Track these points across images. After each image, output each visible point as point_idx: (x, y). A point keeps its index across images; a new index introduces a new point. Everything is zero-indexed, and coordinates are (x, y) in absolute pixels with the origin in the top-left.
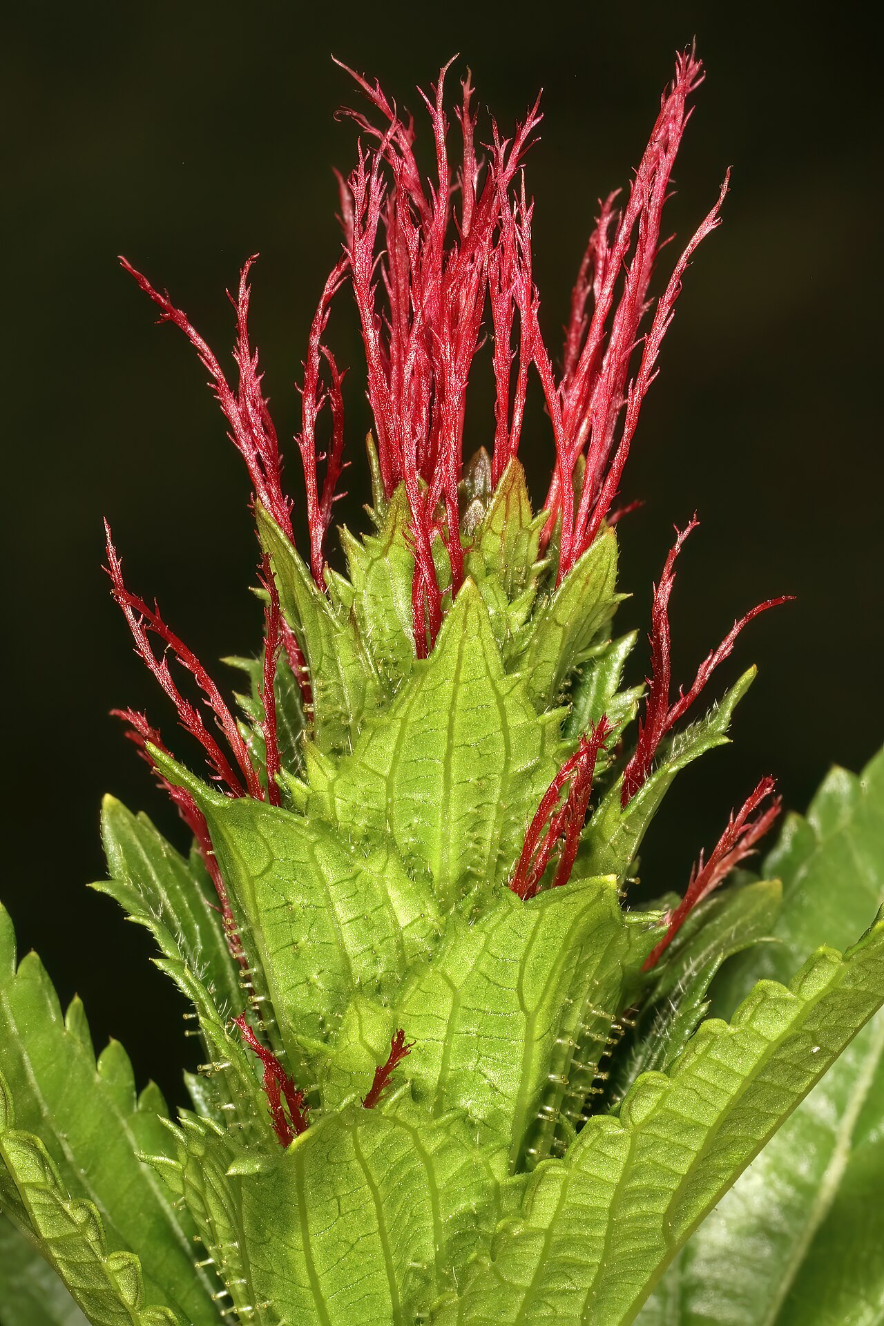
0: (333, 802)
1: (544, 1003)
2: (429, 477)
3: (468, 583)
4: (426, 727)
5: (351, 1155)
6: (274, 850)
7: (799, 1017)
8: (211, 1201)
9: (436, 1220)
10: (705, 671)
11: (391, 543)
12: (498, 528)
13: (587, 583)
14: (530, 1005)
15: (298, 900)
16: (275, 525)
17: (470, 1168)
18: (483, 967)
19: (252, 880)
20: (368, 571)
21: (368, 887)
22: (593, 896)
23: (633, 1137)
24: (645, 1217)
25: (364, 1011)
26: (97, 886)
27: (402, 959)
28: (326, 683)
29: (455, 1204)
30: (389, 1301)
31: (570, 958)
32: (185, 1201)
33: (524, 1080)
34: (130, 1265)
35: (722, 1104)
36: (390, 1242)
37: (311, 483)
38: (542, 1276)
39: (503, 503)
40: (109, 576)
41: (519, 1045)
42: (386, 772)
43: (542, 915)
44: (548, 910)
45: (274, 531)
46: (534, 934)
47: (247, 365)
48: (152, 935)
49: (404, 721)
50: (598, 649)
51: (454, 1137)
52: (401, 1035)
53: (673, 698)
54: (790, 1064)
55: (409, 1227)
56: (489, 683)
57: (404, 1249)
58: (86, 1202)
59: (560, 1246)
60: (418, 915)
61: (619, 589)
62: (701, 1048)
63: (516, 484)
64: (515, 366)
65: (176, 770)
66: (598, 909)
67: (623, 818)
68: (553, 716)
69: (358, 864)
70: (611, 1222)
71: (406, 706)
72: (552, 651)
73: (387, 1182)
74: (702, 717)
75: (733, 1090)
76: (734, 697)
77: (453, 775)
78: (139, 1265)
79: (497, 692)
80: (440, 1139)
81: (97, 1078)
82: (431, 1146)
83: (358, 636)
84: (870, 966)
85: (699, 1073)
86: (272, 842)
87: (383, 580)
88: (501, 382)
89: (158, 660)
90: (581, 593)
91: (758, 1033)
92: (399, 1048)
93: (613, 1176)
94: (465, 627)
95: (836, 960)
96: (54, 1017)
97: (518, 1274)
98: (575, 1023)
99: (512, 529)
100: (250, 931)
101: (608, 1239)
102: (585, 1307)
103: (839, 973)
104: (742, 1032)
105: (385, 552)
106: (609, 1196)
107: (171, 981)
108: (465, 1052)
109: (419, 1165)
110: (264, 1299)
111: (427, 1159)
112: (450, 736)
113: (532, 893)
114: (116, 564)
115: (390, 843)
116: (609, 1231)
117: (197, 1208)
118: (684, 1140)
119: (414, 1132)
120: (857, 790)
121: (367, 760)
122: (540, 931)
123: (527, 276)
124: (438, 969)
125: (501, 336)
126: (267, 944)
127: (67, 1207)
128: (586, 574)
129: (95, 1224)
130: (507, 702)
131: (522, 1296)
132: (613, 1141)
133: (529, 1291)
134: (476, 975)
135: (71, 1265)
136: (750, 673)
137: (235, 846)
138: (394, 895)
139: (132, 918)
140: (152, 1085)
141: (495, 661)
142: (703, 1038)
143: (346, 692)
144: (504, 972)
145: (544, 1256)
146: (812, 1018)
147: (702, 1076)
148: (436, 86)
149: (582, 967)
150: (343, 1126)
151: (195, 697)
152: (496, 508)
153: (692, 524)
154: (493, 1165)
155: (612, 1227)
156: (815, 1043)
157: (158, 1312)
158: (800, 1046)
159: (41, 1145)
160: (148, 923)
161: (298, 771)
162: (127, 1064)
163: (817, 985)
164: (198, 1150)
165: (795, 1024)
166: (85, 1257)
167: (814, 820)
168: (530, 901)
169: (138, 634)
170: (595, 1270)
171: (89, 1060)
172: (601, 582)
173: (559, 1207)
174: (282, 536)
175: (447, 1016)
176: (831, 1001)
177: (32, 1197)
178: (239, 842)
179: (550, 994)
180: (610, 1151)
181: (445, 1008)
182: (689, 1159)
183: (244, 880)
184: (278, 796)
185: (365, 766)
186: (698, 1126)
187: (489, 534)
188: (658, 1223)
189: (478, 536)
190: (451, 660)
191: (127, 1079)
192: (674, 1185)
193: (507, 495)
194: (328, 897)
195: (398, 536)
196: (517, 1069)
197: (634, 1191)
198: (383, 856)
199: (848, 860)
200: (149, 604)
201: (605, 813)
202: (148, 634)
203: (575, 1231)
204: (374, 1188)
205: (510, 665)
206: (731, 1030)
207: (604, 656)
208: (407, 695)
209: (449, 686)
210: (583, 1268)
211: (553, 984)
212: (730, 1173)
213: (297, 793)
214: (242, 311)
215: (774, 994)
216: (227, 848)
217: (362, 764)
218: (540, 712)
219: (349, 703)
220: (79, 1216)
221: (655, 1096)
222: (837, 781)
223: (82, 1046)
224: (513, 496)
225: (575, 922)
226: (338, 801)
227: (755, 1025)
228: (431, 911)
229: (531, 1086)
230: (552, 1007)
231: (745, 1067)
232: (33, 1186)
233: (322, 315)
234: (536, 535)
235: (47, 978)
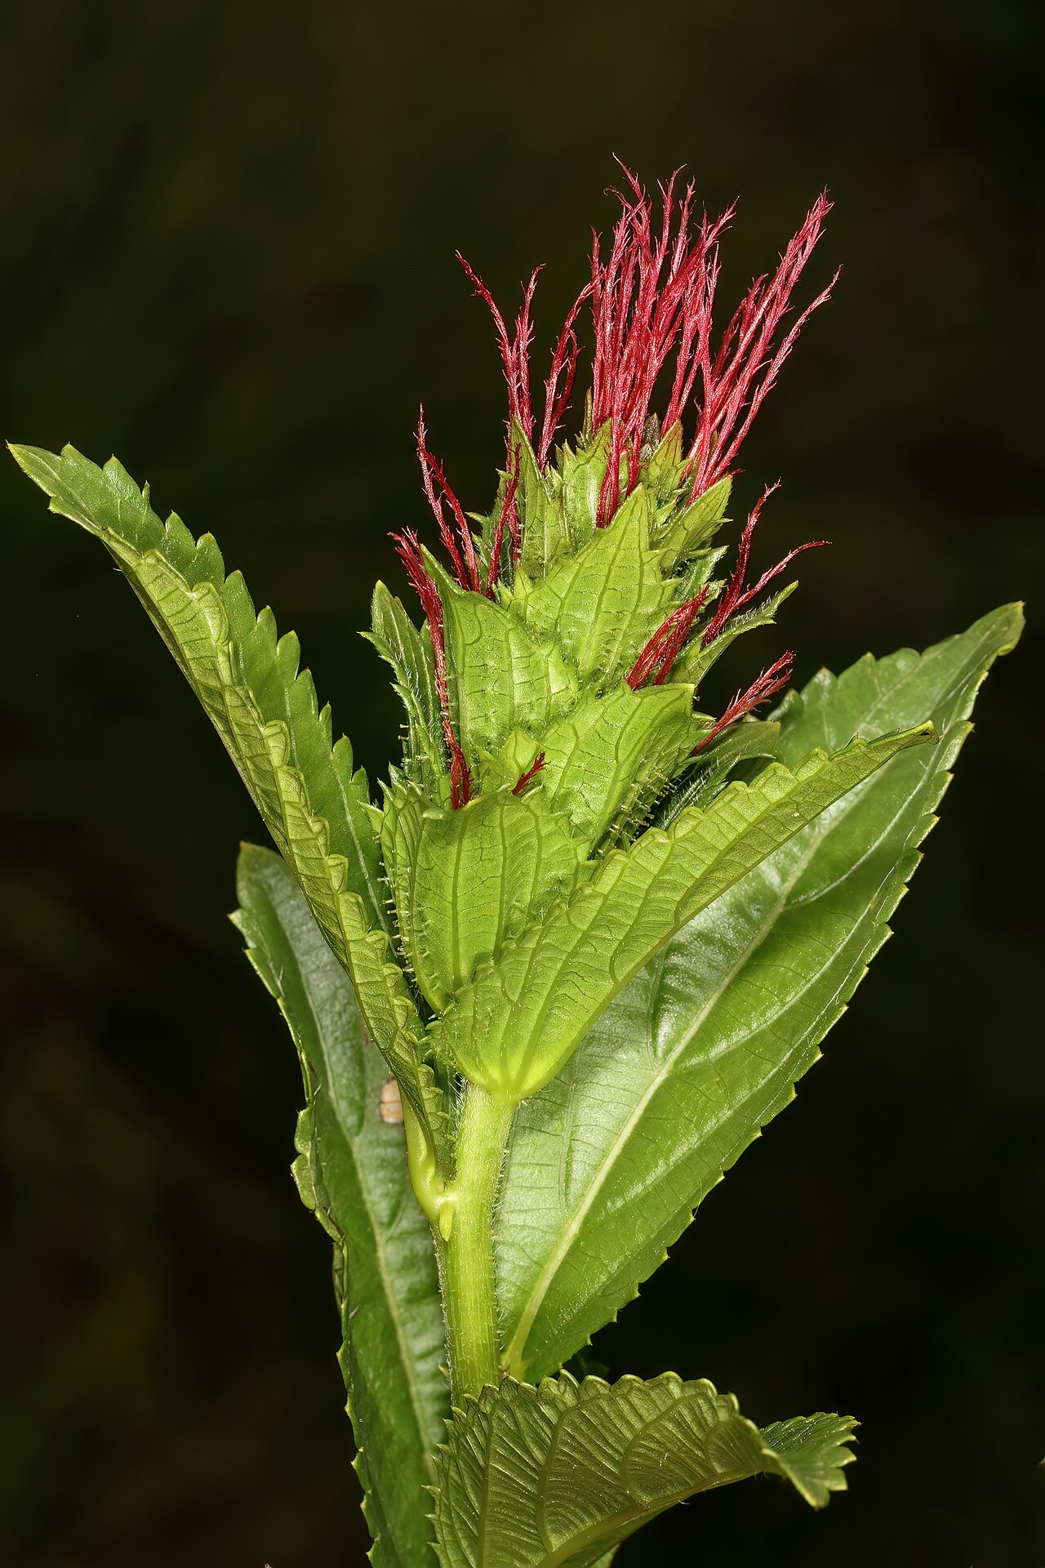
0: (526, 608)
1: (630, 758)
2: (626, 419)
3: (640, 488)
4: (594, 572)
5: (496, 823)
6: (484, 629)
7: (792, 791)
8: (398, 839)
9: (536, 878)
10: (764, 579)
11: (593, 456)
12: (659, 461)
13: (708, 506)
14: (621, 758)
15: (491, 663)
16: (523, 432)
17: (564, 850)
18: (598, 728)
19: (465, 646)
20: (574, 472)
21: (538, 663)
22: (677, 696)
23: (673, 846)
24: (667, 901)
25: (519, 738)
26: (363, 634)
27: (548, 714)
28: (534, 535)
29: (549, 871)
30: (496, 923)
31: (652, 734)
32: (380, 838)
33: (607, 803)
34: (341, 863)
35: (732, 837)
36: (506, 885)
37: (549, 410)
38: (594, 926)
39: (666, 446)
40: (417, 440)
41: (609, 781)
42: (563, 595)
43: (642, 702)
44: (646, 700)
45: (522, 435)
46: (634, 713)
47: (524, 331)
48: (393, 669)
49: (581, 565)
50: (702, 552)
51: (560, 827)
52: (543, 755)
53: (743, 591)
54: (779, 821)
55: (519, 878)
56: (638, 552)
57: (512, 893)
58: (322, 819)
59: (611, 908)
60: (564, 687)
61: (725, 515)
62: (728, 797)
63: (676, 437)
64: (690, 363)
65: (436, 566)
66: (677, 705)
67: (700, 656)
68: (672, 582)
69: (534, 648)
70: (645, 898)
71: (583, 556)
72: (677, 545)
73: (513, 846)
74: (758, 606)
75: (741, 830)
76: (781, 597)
77: (603, 606)
78: (347, 865)
79: (641, 560)
80: (551, 827)
81: (331, 757)
82: (544, 831)
83: (562, 508)
84: (843, 767)
85: (722, 814)
86: (484, 625)
87: (583, 479)
88: (680, 371)
89: (436, 498)
90: (703, 512)
91: (765, 796)
92: (539, 764)
93: (655, 870)
94: (631, 515)
95: (824, 759)
96: (313, 712)
97: (581, 921)
98: (644, 776)
99: (668, 465)
100: (456, 679)
101: (640, 910)
102: (615, 951)
103: (823, 768)
104: (755, 793)
105: (588, 461)
106: (649, 881)
107: (400, 699)
108: (575, 778)
109: (534, 840)
110: (419, 905)
111: (540, 838)
112: (607, 581)
113: (638, 687)
114: (423, 434)
115: (558, 639)
116: (643, 905)
117: (387, 843)
118: (703, 856)
119: (537, 818)
120: (834, 685)
121: (552, 585)
122: (638, 712)
123: (709, 309)
124: (571, 722)
125: (686, 342)
126: (464, 689)
127: (310, 821)
128: (708, 501)
129: (326, 834)
130: (646, 568)
131: (579, 936)
132: (660, 846)
133: (584, 933)
134: (593, 731)
135: (303, 858)
136: (794, 585)
137: (459, 622)
138: (552, 671)
139: (383, 657)
140: (362, 769)
141: (645, 541)
142: (730, 792)
143: (546, 542)
144: (610, 734)
145: (599, 912)
146: (801, 793)
147: (724, 817)
148: (669, 181)
149: (657, 741)
150: (497, 803)
151: (454, 526)
152: (661, 449)
153: (776, 486)
154: (579, 851)
155: (646, 902)
156: (798, 811)
157: (353, 897)
158: (788, 810)
159: (302, 778)
160: (391, 661)
161: (509, 584)
162: (351, 751)
163: (807, 773)
164: (399, 804)
165: (788, 794)
166: (314, 854)
167: (804, 697)
168: (637, 692)
169: (426, 479)
170: (627, 929)
171: (328, 744)
172: (715, 508)
173: (617, 882)
174: (526, 438)
175: (569, 754)
176: (814, 784)
177: (288, 811)
178: (463, 620)
179: (635, 753)
180: (656, 852)
181: (569, 747)
182: (704, 868)
183: (460, 645)
184: (491, 596)
185: (551, 589)
186: (714, 848)
187: (654, 463)
188: (673, 907)
189: (647, 461)
190: (619, 532)
191: (348, 761)
192: (689, 884)
193: (669, 443)
194: (510, 666)
195: (600, 452)
196: (604, 797)
197: (664, 882)
198: (551, 646)
199: (820, 726)
200: (437, 461)
201: (690, 650)
202: (433, 481)
203: (621, 900)
204: (505, 848)
205: (653, 545)
206: (749, 790)
207: (704, 557)
208: (588, 548)
209: (613, 549)
210: (621, 925)
211: (638, 748)
212: (724, 884)
213: (504, 597)
214: (529, 297)
215: (780, 773)
216: (454, 623)
217: (549, 587)
218: (664, 579)
219: (547, 552)
220: (316, 827)
221: (693, 823)
222: (823, 677)
223: (326, 734)
224: (673, 444)
225: (661, 711)
226: (529, 608)
227: (764, 790)
228: (573, 686)
229: (610, 809)
230: (634, 762)
231: (751, 816)
232: (290, 803)
233: (576, 311)
234: (680, 472)
235: (314, 687)
